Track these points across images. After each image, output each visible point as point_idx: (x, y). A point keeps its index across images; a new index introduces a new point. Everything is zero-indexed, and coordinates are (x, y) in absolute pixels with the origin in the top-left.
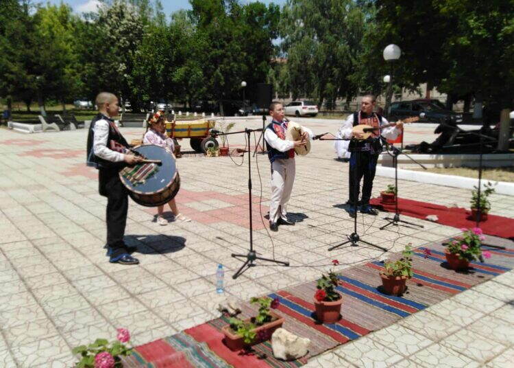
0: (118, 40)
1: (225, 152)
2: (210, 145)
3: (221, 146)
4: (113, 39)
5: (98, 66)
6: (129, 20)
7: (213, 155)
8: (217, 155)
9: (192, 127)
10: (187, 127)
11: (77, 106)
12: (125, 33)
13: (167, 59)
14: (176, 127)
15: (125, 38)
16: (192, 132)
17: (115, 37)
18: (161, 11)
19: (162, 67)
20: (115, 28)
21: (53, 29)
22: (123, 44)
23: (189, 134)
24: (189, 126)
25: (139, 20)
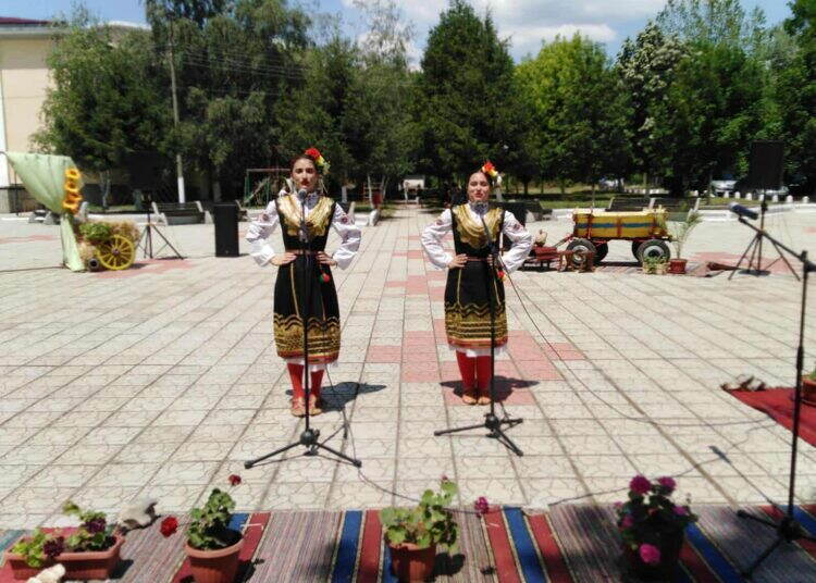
0: (647, 80)
1: (679, 268)
2: (654, 254)
3: (673, 256)
4: (640, 80)
5: (594, 125)
6: (669, 47)
7: (653, 271)
8: (659, 272)
9: (625, 221)
10: (616, 222)
11: (602, 186)
12: (660, 69)
13: (711, 106)
14: (594, 221)
15: (658, 76)
16: (624, 229)
17: (642, 77)
18: (759, 26)
19: (702, 119)
20: (643, 62)
21: (558, 74)
22: (655, 86)
23: (619, 232)
24: (619, 219)
25: (688, 44)
